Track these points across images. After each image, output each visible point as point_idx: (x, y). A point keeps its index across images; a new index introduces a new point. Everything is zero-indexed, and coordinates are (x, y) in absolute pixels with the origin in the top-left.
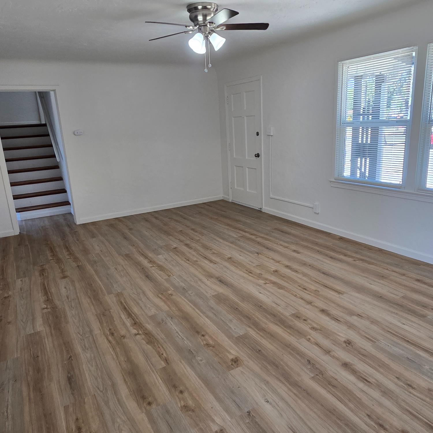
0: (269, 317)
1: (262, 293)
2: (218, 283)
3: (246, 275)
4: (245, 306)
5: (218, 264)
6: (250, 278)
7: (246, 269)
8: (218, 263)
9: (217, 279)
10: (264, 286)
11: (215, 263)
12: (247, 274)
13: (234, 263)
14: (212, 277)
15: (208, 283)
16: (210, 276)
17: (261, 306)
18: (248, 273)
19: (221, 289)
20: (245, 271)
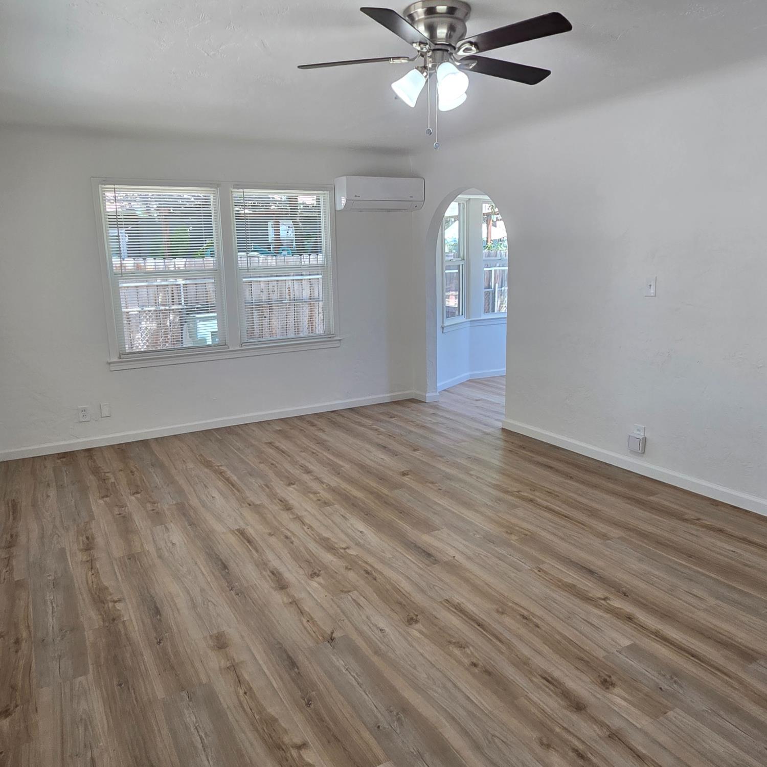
0: (361, 504)
1: (359, 532)
2: (433, 552)
3: (378, 566)
4: (389, 515)
5: (441, 600)
6: (371, 560)
7: (375, 582)
8: (441, 602)
9: (436, 560)
10: (352, 544)
11: (449, 604)
12: (376, 570)
13: (400, 603)
14: (446, 563)
15: (452, 552)
16: (452, 567)
17: (367, 515)
18: (373, 572)
19: (426, 539)
20: (378, 576)
